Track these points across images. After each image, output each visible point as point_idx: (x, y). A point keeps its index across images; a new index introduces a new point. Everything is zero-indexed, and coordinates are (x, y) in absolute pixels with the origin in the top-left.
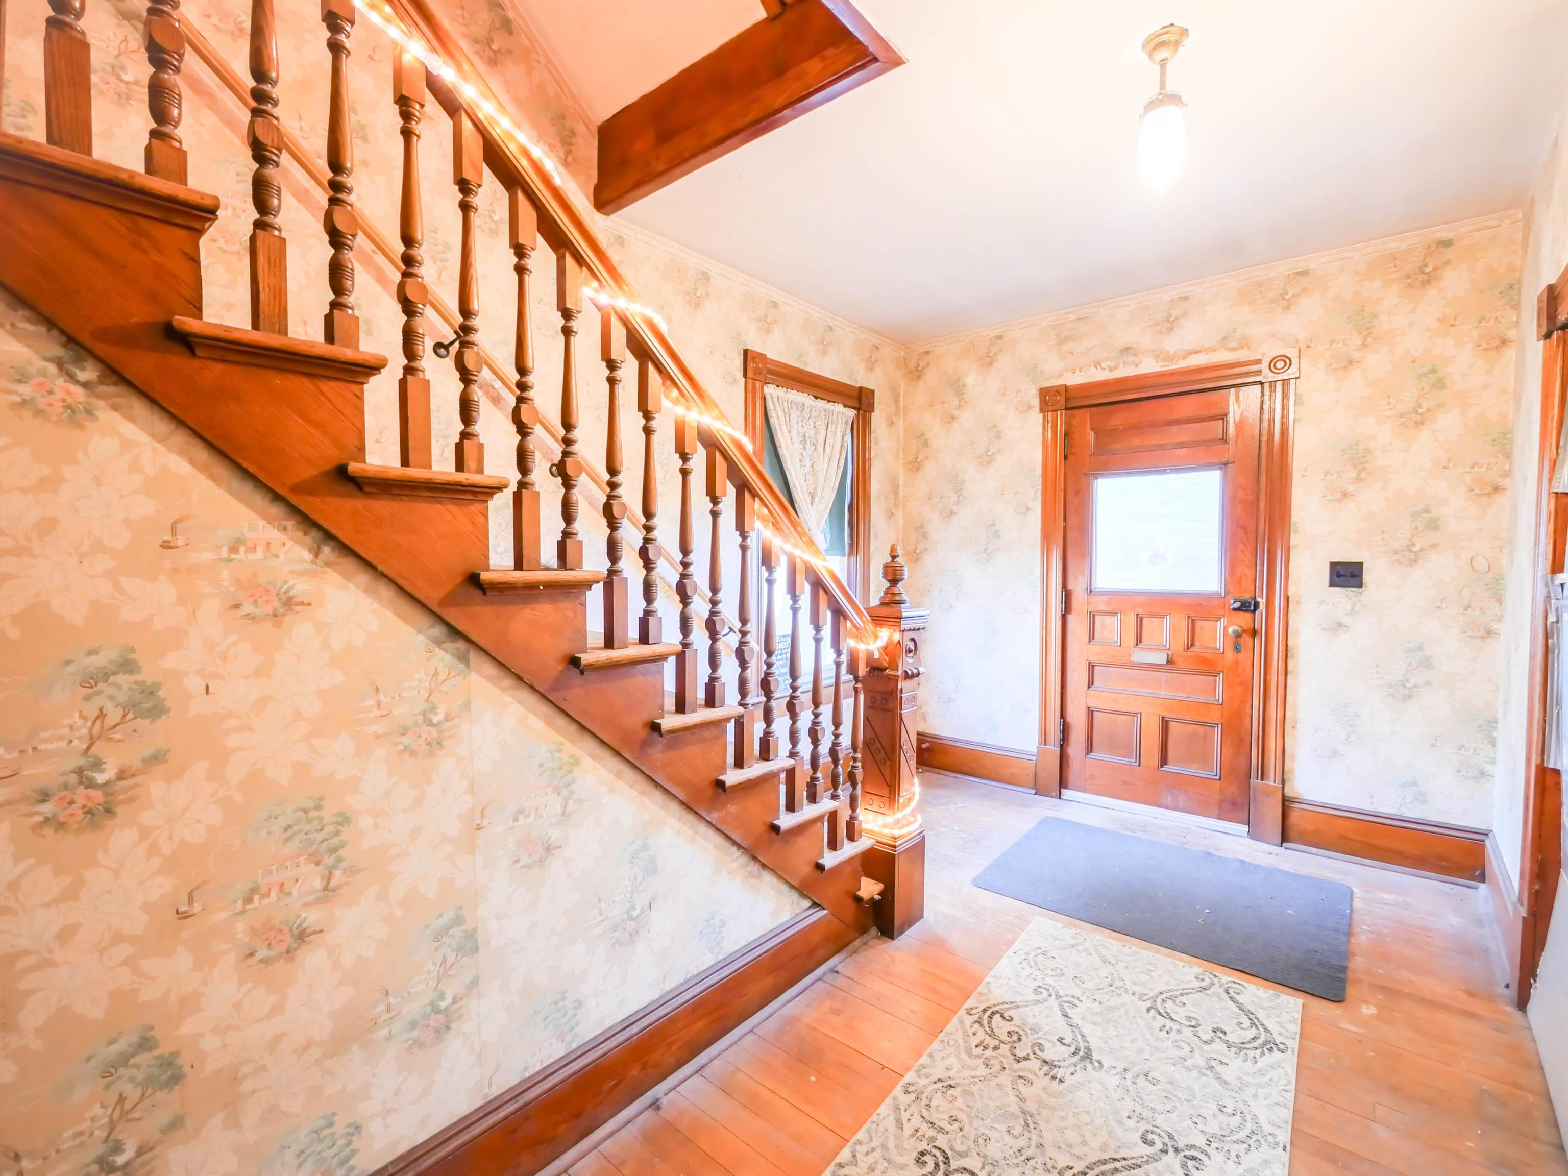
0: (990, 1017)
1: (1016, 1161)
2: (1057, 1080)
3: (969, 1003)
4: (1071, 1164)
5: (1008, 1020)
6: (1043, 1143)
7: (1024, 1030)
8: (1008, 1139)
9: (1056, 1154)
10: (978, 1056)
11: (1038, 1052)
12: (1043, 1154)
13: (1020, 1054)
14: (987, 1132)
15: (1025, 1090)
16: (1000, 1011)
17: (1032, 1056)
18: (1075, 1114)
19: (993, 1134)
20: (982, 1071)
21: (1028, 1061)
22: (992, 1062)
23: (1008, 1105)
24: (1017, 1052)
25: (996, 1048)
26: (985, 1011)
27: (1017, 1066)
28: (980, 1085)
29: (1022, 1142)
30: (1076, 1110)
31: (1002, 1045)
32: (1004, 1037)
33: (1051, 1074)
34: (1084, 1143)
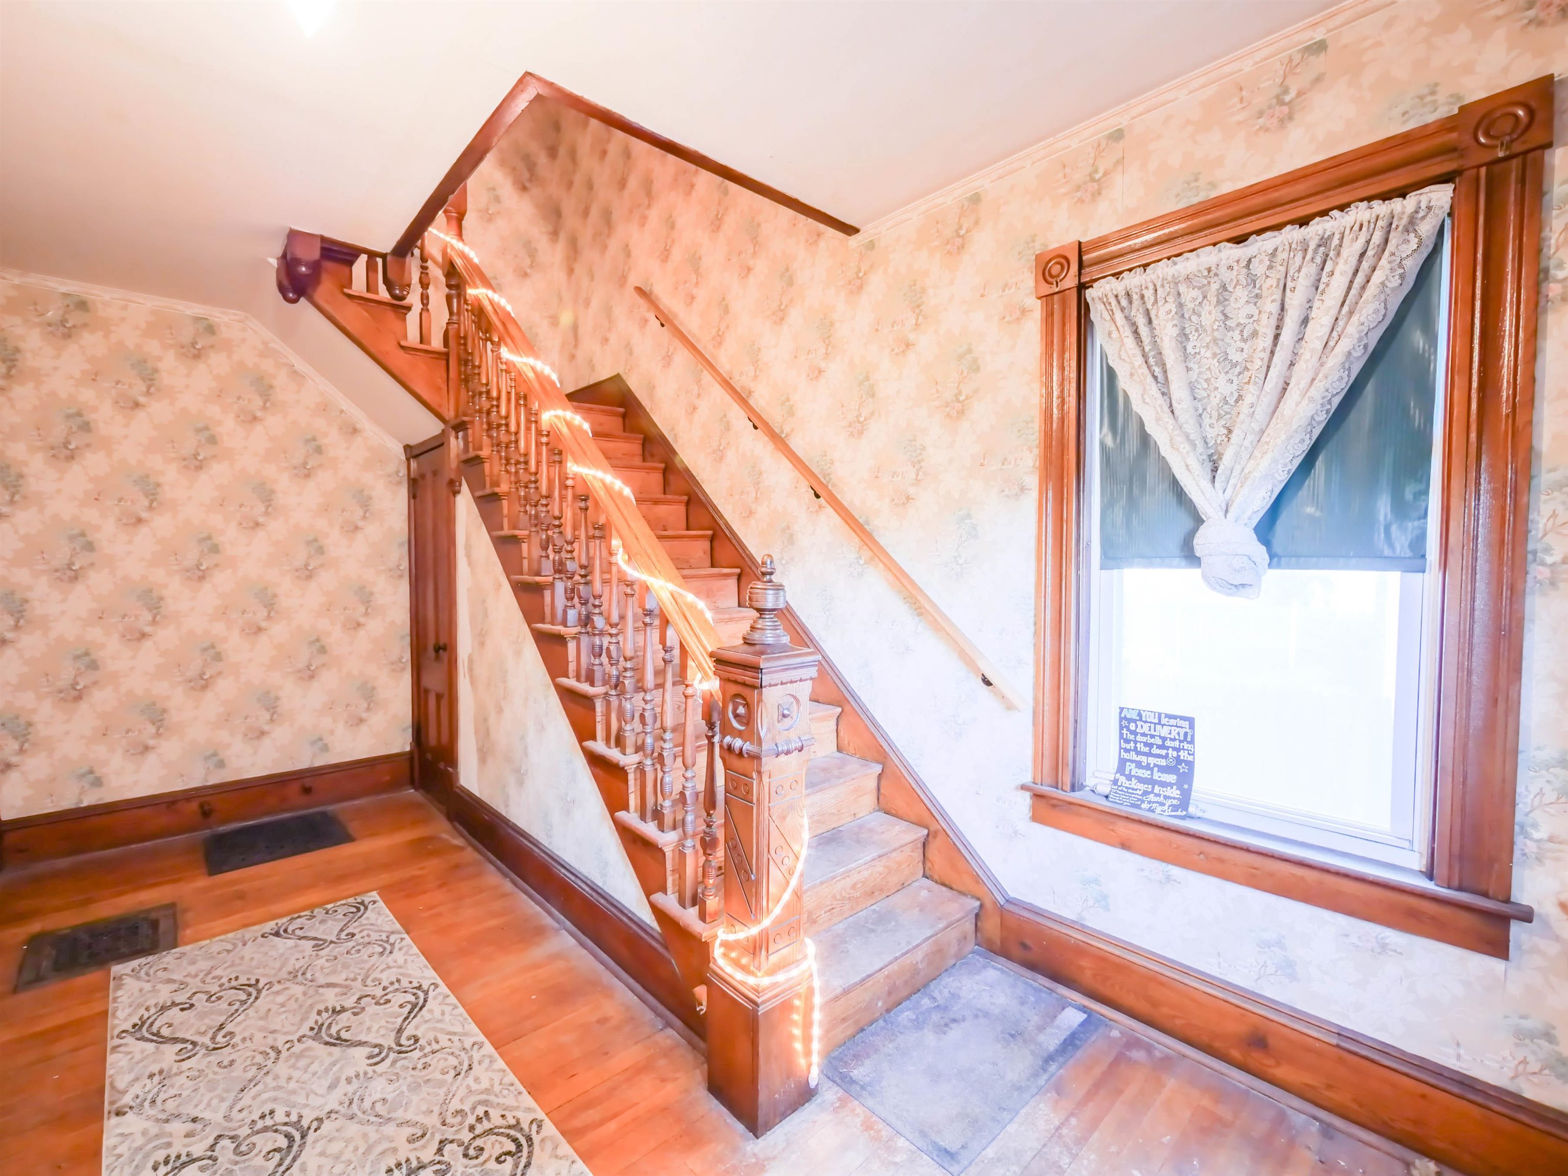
0: (515, 1140)
1: (358, 1094)
2: (393, 1167)
3: (549, 1128)
4: (319, 1131)
5: (500, 1156)
6: (353, 1120)
7: (475, 1166)
8: (378, 1096)
9: (337, 1124)
10: (474, 1108)
11: (438, 1167)
12: (344, 1116)
13: (448, 1148)
14: (397, 1084)
15: (408, 1131)
16: (519, 1154)
17: (438, 1158)
18: (350, 1162)
19: (390, 1088)
20: (455, 1105)
21: (435, 1151)
22: (459, 1118)
23: (406, 1111)
24: (454, 1146)
25: (472, 1128)
26: (529, 1139)
27: (438, 1137)
28: (441, 1098)
29: (367, 1104)
30: (352, 1166)
31: (472, 1136)
32: (479, 1142)
33: (404, 1165)
34: (322, 1154)
